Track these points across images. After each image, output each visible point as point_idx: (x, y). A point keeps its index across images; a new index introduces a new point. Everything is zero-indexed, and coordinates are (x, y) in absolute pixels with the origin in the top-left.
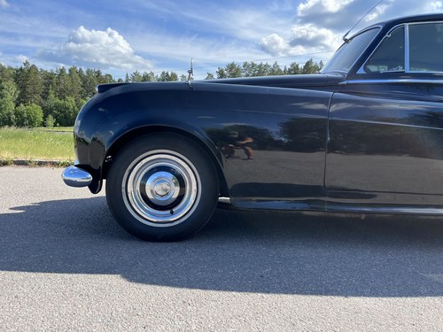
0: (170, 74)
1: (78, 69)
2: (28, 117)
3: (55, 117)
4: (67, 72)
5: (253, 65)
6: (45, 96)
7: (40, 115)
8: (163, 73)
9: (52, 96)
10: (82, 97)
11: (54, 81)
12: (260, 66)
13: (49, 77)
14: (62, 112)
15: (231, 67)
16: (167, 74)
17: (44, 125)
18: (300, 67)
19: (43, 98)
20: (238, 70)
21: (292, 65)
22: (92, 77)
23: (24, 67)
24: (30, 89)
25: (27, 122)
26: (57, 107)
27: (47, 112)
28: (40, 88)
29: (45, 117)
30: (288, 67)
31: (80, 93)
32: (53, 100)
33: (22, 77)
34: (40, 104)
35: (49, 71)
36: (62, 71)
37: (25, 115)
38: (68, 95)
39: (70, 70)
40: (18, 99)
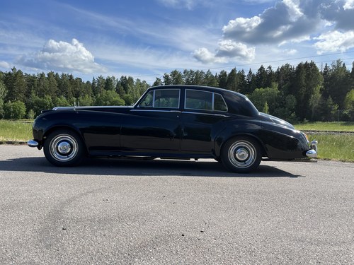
0: (127, 78)
1: (55, 73)
2: (14, 111)
3: (36, 111)
4: (46, 76)
5: (192, 72)
6: (28, 94)
7: (23, 110)
8: (122, 77)
9: (34, 95)
10: (58, 96)
11: (36, 83)
12: (197, 73)
13: (31, 80)
14: (41, 107)
15: (175, 73)
16: (125, 78)
17: (26, 117)
18: (227, 74)
19: (26, 96)
20: (179, 75)
21: (222, 72)
22: (65, 80)
23: (12, 72)
24: (16, 89)
25: (12, 115)
26: (37, 103)
27: (29, 107)
28: (24, 89)
29: (27, 111)
30: (219, 74)
31: (56, 92)
32: (35, 97)
33: (11, 80)
34: (24, 101)
35: (32, 75)
36: (42, 75)
37: (12, 110)
38: (46, 94)
39: (48, 75)
40: (7, 97)
